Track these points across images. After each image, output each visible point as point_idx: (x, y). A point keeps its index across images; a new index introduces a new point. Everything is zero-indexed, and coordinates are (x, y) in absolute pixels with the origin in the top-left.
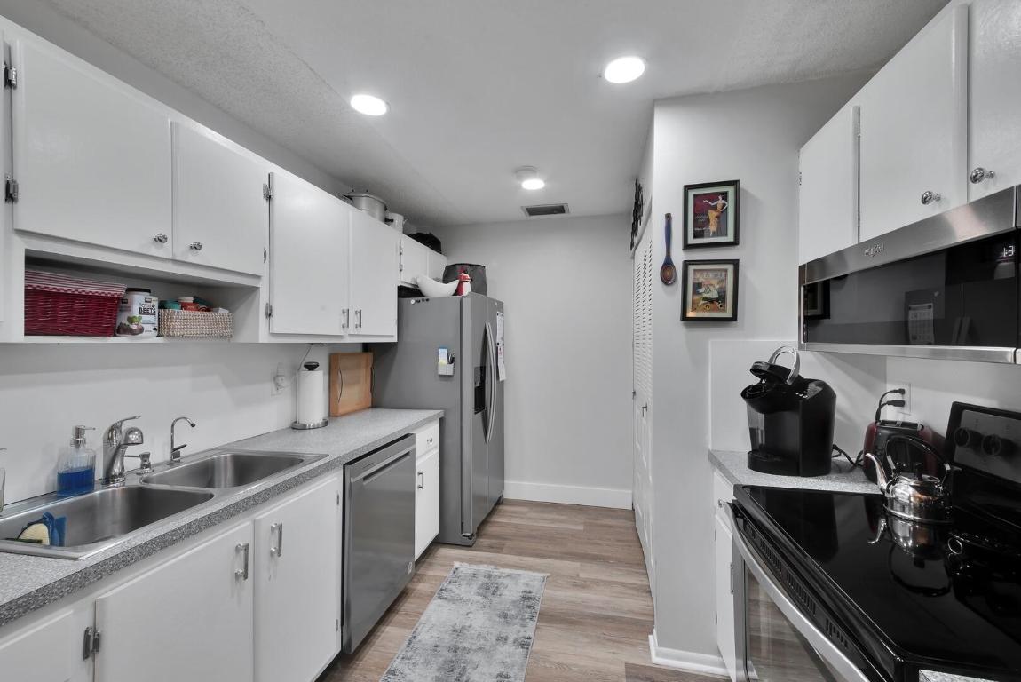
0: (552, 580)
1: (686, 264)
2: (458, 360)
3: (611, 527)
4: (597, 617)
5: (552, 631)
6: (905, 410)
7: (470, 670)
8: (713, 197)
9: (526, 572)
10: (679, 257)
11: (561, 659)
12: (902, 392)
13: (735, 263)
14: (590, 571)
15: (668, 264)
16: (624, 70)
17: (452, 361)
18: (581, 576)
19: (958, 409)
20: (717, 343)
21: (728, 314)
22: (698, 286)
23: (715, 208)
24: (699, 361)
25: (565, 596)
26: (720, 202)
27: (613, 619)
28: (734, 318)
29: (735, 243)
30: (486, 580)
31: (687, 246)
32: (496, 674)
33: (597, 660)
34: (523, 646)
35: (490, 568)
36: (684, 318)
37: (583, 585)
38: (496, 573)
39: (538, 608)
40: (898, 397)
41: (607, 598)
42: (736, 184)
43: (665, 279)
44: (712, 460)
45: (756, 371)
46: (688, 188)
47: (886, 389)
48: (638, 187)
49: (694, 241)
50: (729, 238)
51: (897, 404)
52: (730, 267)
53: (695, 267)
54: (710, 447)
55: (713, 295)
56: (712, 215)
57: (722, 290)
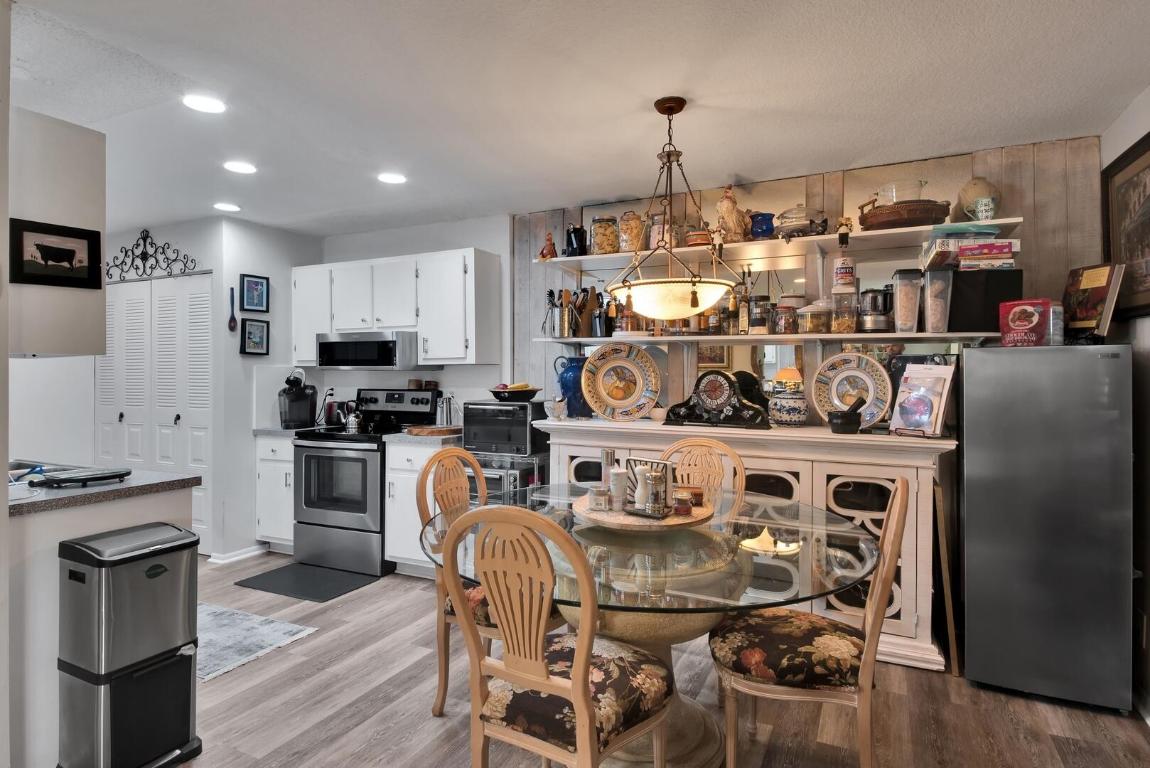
1: (244, 321)
6: (334, 397)
8: (257, 284)
10: (239, 316)
12: (332, 389)
13: (268, 323)
15: (233, 319)
16: (223, 207)
19: (359, 391)
20: (257, 367)
21: (264, 351)
22: (250, 334)
23: (256, 290)
24: (248, 377)
26: (260, 287)
28: (267, 354)
31: (242, 309)
36: (243, 351)
40: (331, 392)
42: (267, 279)
43: (232, 328)
44: (257, 434)
45: (288, 381)
46: (243, 276)
47: (326, 389)
48: (145, 236)
49: (246, 307)
50: (264, 308)
51: (331, 395)
52: (265, 325)
53: (248, 323)
54: (254, 427)
55: (257, 340)
56: (256, 293)
57: (261, 338)
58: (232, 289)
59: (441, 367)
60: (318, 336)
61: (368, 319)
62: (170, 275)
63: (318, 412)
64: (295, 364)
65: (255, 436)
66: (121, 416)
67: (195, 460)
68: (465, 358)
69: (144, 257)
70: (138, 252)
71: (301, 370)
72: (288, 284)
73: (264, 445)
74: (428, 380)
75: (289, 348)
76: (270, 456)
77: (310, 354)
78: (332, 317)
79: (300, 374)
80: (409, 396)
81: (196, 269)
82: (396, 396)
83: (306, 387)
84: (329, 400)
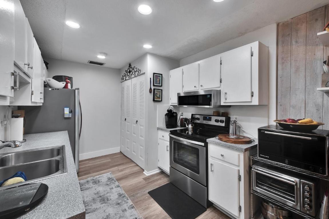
0: (113, 173)
1: (154, 89)
2: (73, 112)
3: (118, 157)
4: (130, 174)
5: (122, 181)
6: (183, 116)
7: (109, 198)
8: (158, 76)
9: (104, 174)
10: (153, 88)
11: (129, 184)
12: (182, 113)
13: (162, 90)
14: (121, 167)
15: (151, 89)
17: (71, 112)
18: (120, 169)
19: (192, 115)
20: (158, 105)
21: (161, 100)
22: (156, 94)
23: (158, 78)
24: (156, 109)
25: (120, 174)
26: (159, 77)
27: (134, 173)
28: (162, 101)
29: (162, 86)
30: (93, 181)
31: (154, 85)
32: (117, 194)
33: (137, 181)
34: (118, 187)
35: (92, 178)
36: (154, 100)
37: (122, 171)
38: (94, 178)
39: (115, 179)
40: (182, 114)
41: (130, 170)
42: (162, 75)
43: (150, 92)
44: (158, 129)
45: (168, 111)
46: (154, 74)
47: (180, 113)
48: (130, 65)
49: (155, 85)
50: (161, 85)
51: (182, 115)
52: (161, 91)
53: (155, 90)
54: (157, 127)
55: (158, 96)
56: (158, 80)
57: (160, 95)
58: (151, 78)
59: (230, 106)
60: (178, 94)
61: (197, 86)
62: (135, 77)
63: (178, 121)
64: (171, 104)
65: (158, 130)
66: (125, 119)
67: (141, 136)
68: (251, 102)
69: (130, 72)
70: (128, 71)
71: (172, 107)
72: (169, 76)
73: (161, 133)
74: (223, 112)
75: (169, 99)
76: (162, 138)
77: (175, 101)
78: (183, 87)
79: (172, 108)
80: (214, 118)
81: (141, 73)
82: (208, 118)
83: (174, 113)
84: (181, 117)
